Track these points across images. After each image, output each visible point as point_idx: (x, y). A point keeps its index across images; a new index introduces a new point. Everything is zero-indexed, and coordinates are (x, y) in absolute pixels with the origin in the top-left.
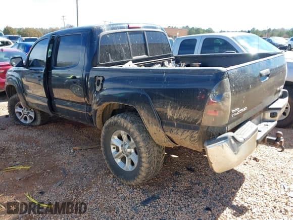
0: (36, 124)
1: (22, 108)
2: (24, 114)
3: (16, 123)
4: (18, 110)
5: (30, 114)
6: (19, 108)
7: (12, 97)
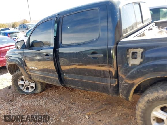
0: (37, 92)
1: (24, 80)
2: (26, 85)
3: (20, 93)
4: (20, 83)
5: (31, 85)
6: (21, 81)
7: (15, 74)
